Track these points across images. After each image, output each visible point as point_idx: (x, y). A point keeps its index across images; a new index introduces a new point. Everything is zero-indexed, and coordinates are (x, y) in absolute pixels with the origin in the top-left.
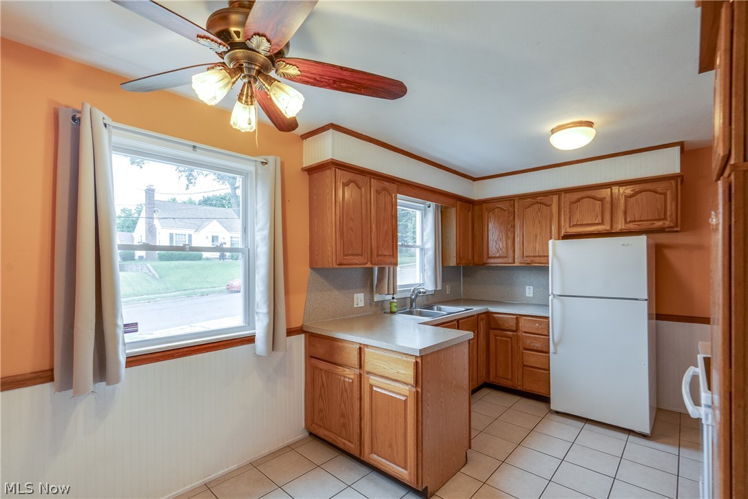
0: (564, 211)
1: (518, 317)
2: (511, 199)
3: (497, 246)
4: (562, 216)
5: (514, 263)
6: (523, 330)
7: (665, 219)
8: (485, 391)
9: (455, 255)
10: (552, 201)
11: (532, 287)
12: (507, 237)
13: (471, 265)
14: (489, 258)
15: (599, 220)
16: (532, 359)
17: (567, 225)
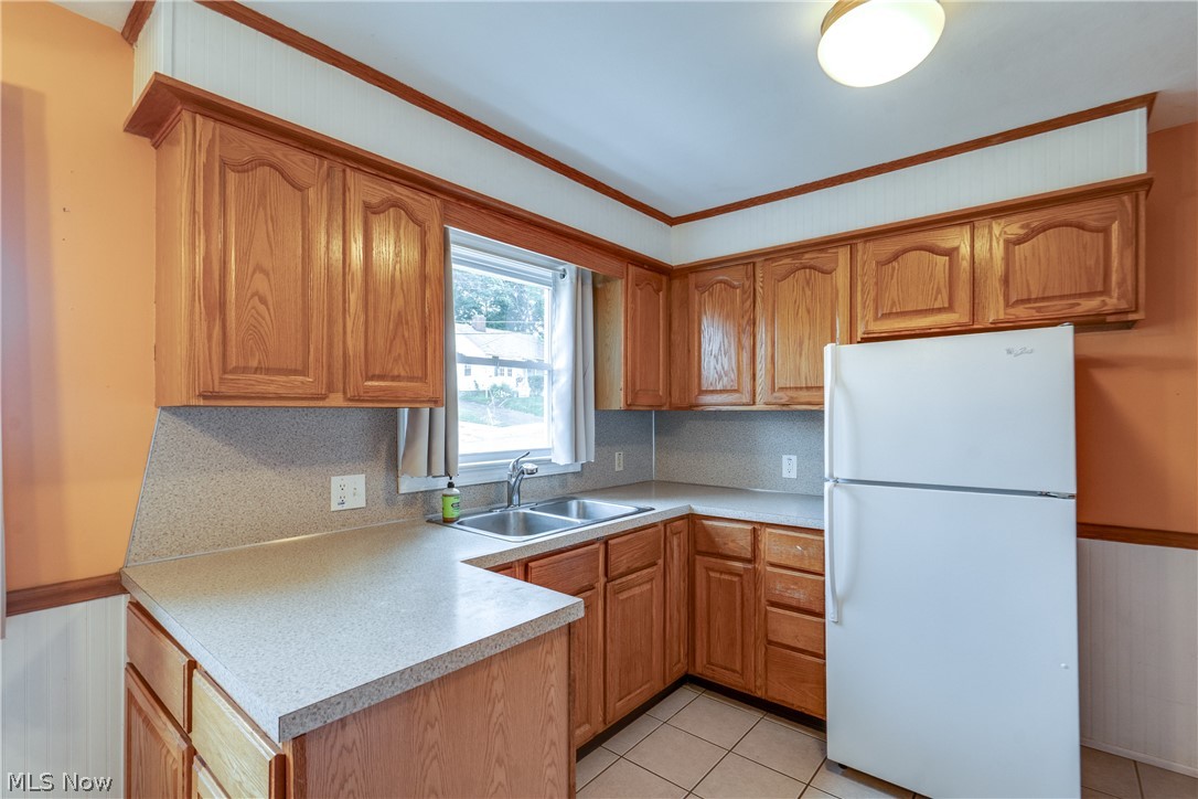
0: (863, 285)
1: (757, 528)
2: (748, 261)
3: (719, 367)
4: (859, 294)
5: (754, 403)
6: (768, 559)
7: (1106, 291)
8: (685, 695)
9: (622, 384)
10: (837, 259)
11: (794, 458)
12: (740, 346)
13: (664, 408)
14: (702, 392)
15: (942, 301)
16: (787, 628)
17: (870, 315)
